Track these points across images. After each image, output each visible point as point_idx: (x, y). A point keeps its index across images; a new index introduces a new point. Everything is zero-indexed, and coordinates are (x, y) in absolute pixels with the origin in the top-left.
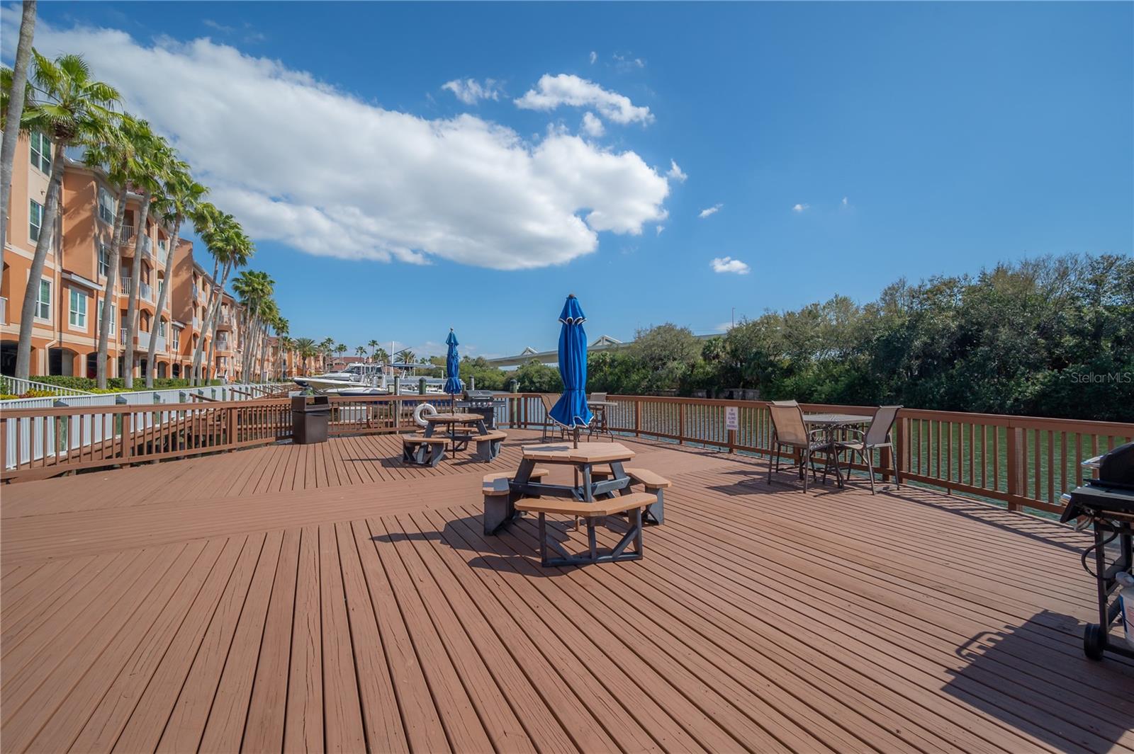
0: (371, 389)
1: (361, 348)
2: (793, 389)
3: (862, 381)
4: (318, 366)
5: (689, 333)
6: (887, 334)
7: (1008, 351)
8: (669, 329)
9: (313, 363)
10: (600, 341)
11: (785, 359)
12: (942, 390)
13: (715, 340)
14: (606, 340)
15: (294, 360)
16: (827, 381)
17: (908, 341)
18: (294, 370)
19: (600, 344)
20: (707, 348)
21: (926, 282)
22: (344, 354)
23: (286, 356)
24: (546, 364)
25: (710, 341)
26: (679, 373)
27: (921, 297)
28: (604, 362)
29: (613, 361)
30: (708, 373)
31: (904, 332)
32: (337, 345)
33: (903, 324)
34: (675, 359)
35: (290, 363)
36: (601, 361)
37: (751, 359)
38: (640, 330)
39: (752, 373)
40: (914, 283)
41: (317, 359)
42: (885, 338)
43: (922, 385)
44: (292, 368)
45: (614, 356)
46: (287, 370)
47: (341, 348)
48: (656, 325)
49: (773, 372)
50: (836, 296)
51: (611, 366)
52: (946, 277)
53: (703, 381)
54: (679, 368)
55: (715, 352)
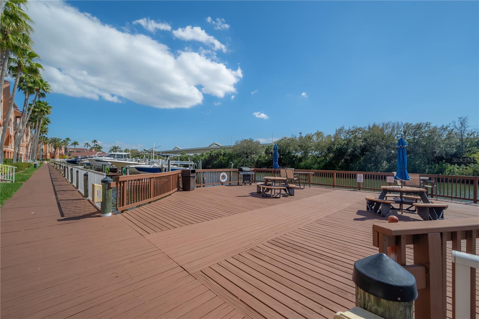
0: (153, 166)
1: (87, 144)
2: (303, 167)
3: (329, 164)
4: (61, 152)
5: (259, 143)
6: (339, 147)
7: (379, 154)
8: (251, 141)
9: (58, 151)
10: (212, 144)
11: (299, 155)
12: (357, 168)
13: (271, 146)
14: (215, 144)
15: (48, 149)
16: (316, 164)
17: (347, 150)
18: (48, 154)
19: (213, 146)
20: (267, 150)
21: (351, 128)
22: (77, 147)
23: (43, 147)
24: (189, 154)
25: (269, 147)
26: (256, 160)
27: (350, 133)
28: (221, 154)
29: (225, 154)
30: (266, 160)
31: (345, 146)
32: (73, 141)
33: (345, 143)
34: (254, 154)
35: (46, 150)
36: (219, 154)
37: (286, 155)
38: (237, 141)
39: (287, 160)
40: (346, 128)
41: (60, 149)
42: (339, 148)
43: (351, 166)
44: (47, 153)
45: (225, 152)
46: (44, 154)
47: (75, 143)
48: (244, 139)
49: (296, 160)
50: (318, 131)
51: (224, 156)
52: (359, 127)
53: (265, 163)
54: (256, 157)
55: (271, 151)
